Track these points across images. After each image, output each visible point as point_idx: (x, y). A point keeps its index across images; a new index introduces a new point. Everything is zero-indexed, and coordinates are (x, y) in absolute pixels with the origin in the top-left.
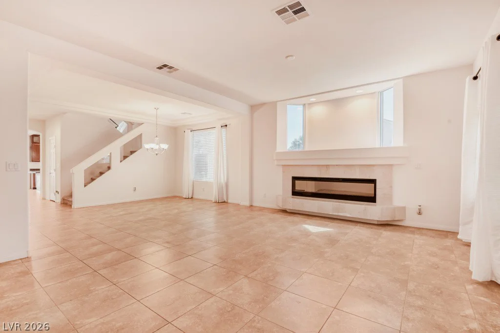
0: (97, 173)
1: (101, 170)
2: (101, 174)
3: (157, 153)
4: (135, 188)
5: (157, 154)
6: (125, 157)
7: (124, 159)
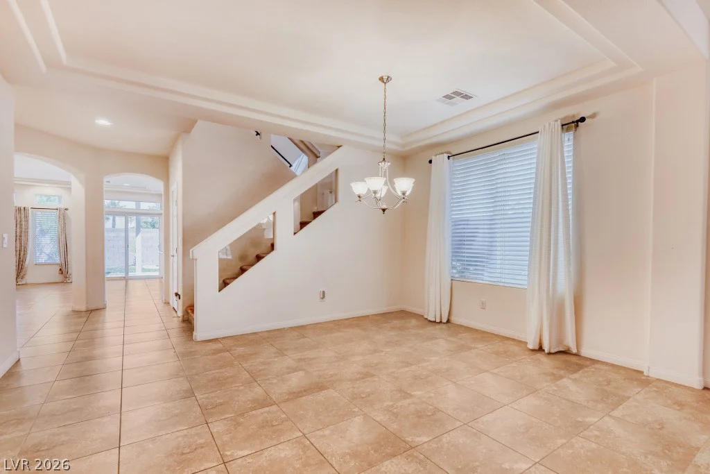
0: (252, 257)
1: (258, 252)
2: (259, 258)
3: (384, 207)
4: (324, 292)
5: (384, 210)
6: (303, 224)
7: (301, 228)
